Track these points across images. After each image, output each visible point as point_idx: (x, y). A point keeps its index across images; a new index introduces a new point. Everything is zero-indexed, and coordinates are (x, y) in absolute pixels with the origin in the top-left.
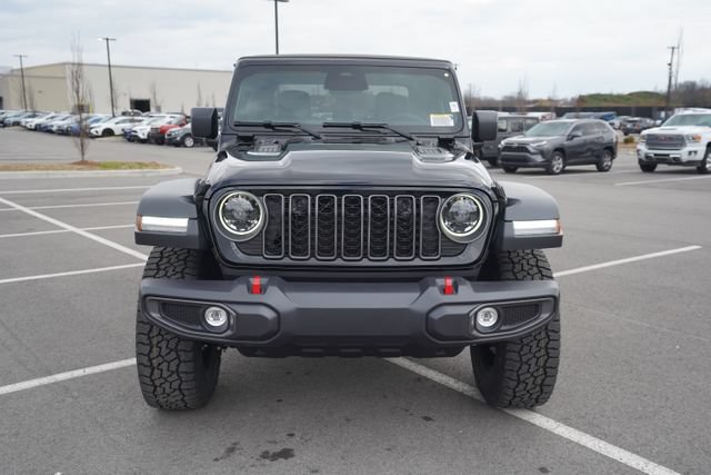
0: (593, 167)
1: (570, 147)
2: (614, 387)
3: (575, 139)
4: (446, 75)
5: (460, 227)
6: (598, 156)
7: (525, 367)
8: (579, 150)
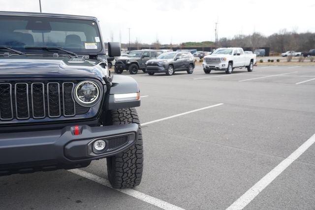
0: (186, 72)
1: (175, 63)
2: (176, 173)
3: (178, 60)
4: (93, 24)
5: (88, 98)
6: (187, 67)
7: (126, 165)
8: (179, 65)
